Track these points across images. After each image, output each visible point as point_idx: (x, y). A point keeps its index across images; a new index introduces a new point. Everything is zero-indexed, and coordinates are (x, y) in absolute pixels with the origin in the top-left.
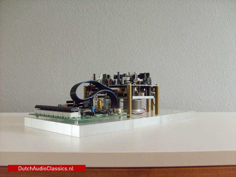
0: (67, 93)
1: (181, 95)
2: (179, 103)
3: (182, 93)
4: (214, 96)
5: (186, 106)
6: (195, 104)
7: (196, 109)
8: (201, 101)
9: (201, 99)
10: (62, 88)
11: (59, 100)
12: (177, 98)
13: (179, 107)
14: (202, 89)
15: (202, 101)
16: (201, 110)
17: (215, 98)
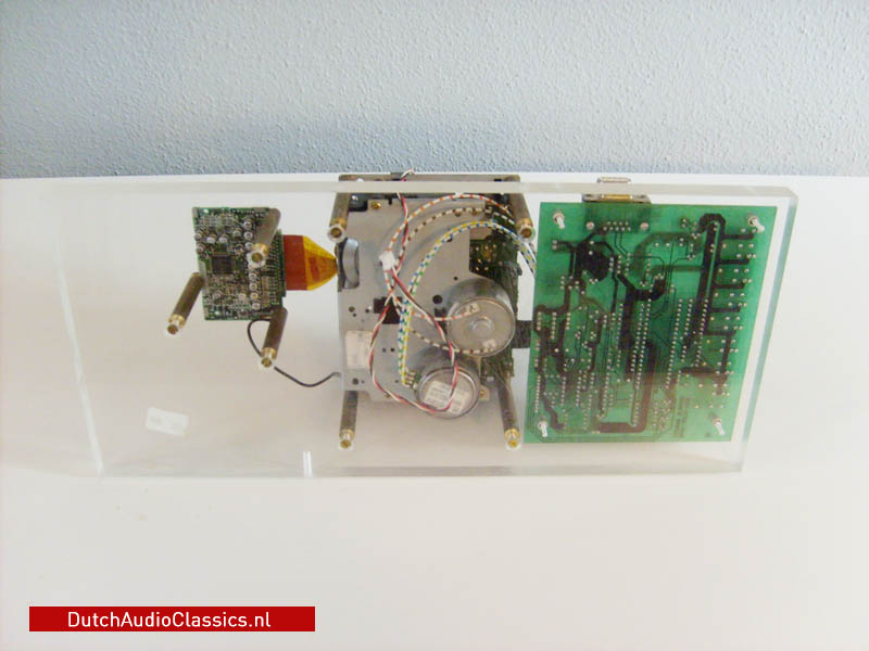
0: (159, 75)
1: (648, 82)
2: (631, 108)
3: (654, 74)
4: (785, 84)
5: (660, 121)
6: (698, 113)
7: (700, 132)
8: (725, 103)
9: (727, 96)
10: (134, 55)
11: (130, 101)
12: (627, 90)
13: (628, 124)
14: (740, 57)
15: (729, 101)
16: (719, 136)
17: (788, 91)
